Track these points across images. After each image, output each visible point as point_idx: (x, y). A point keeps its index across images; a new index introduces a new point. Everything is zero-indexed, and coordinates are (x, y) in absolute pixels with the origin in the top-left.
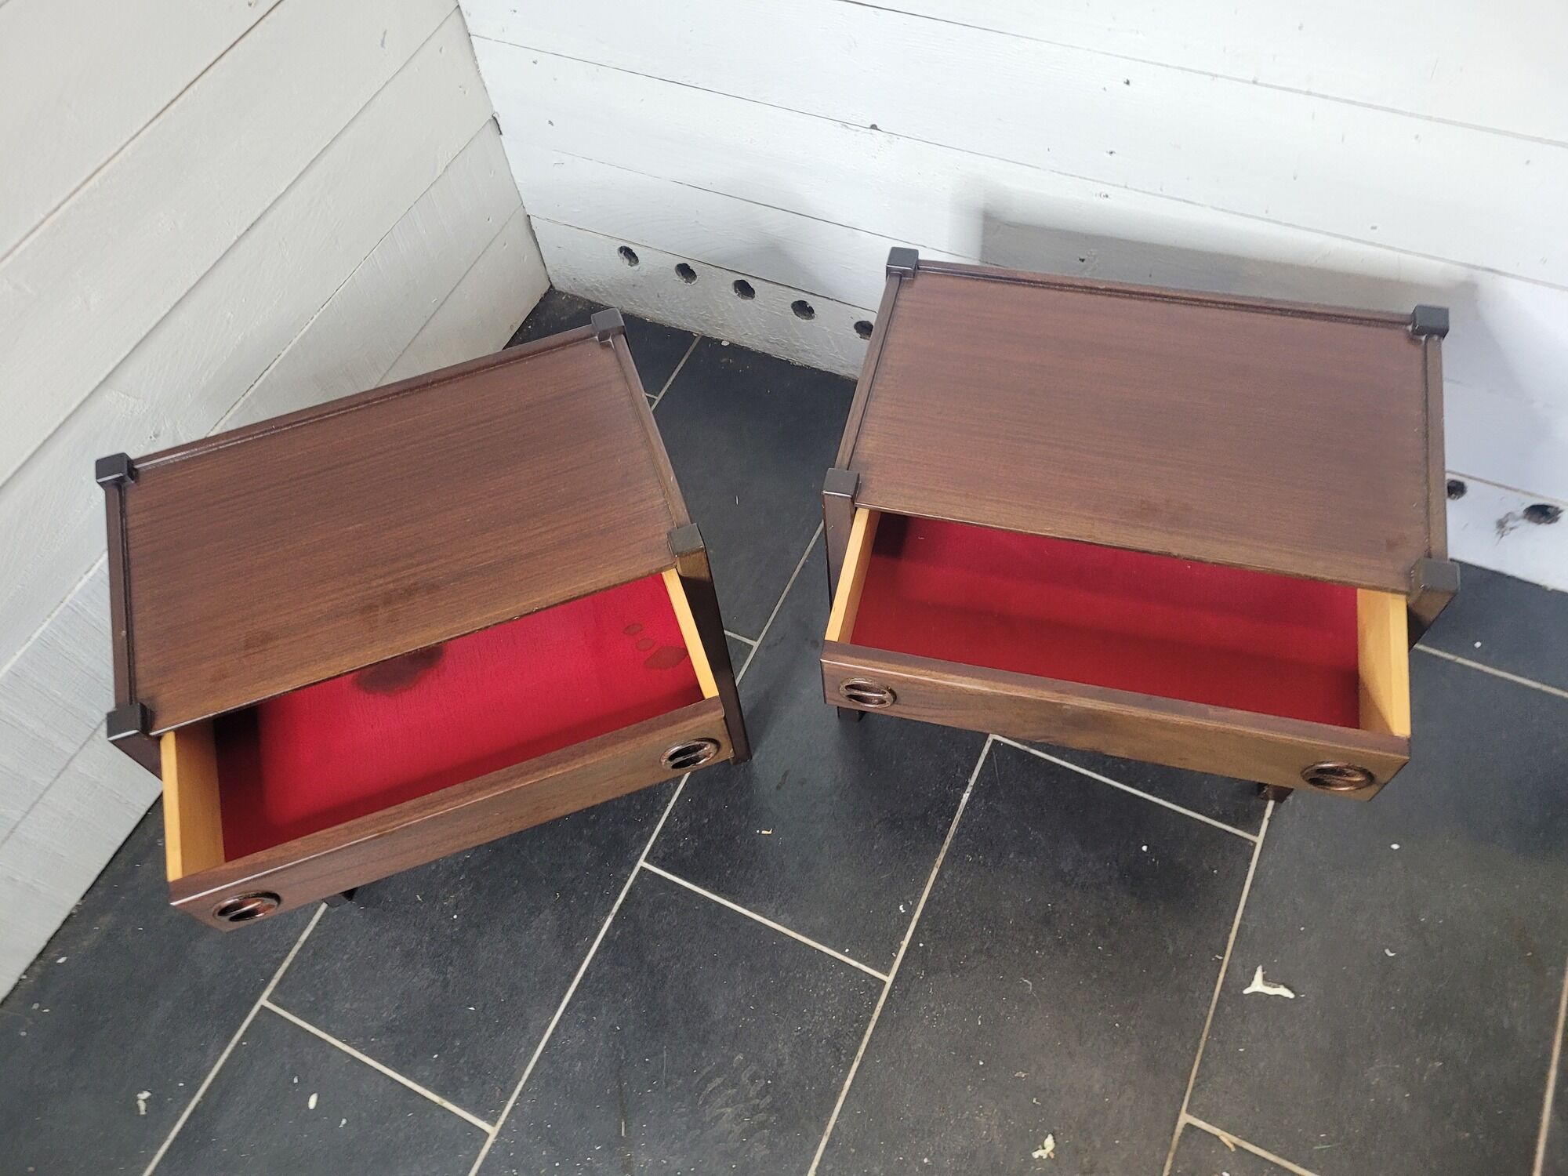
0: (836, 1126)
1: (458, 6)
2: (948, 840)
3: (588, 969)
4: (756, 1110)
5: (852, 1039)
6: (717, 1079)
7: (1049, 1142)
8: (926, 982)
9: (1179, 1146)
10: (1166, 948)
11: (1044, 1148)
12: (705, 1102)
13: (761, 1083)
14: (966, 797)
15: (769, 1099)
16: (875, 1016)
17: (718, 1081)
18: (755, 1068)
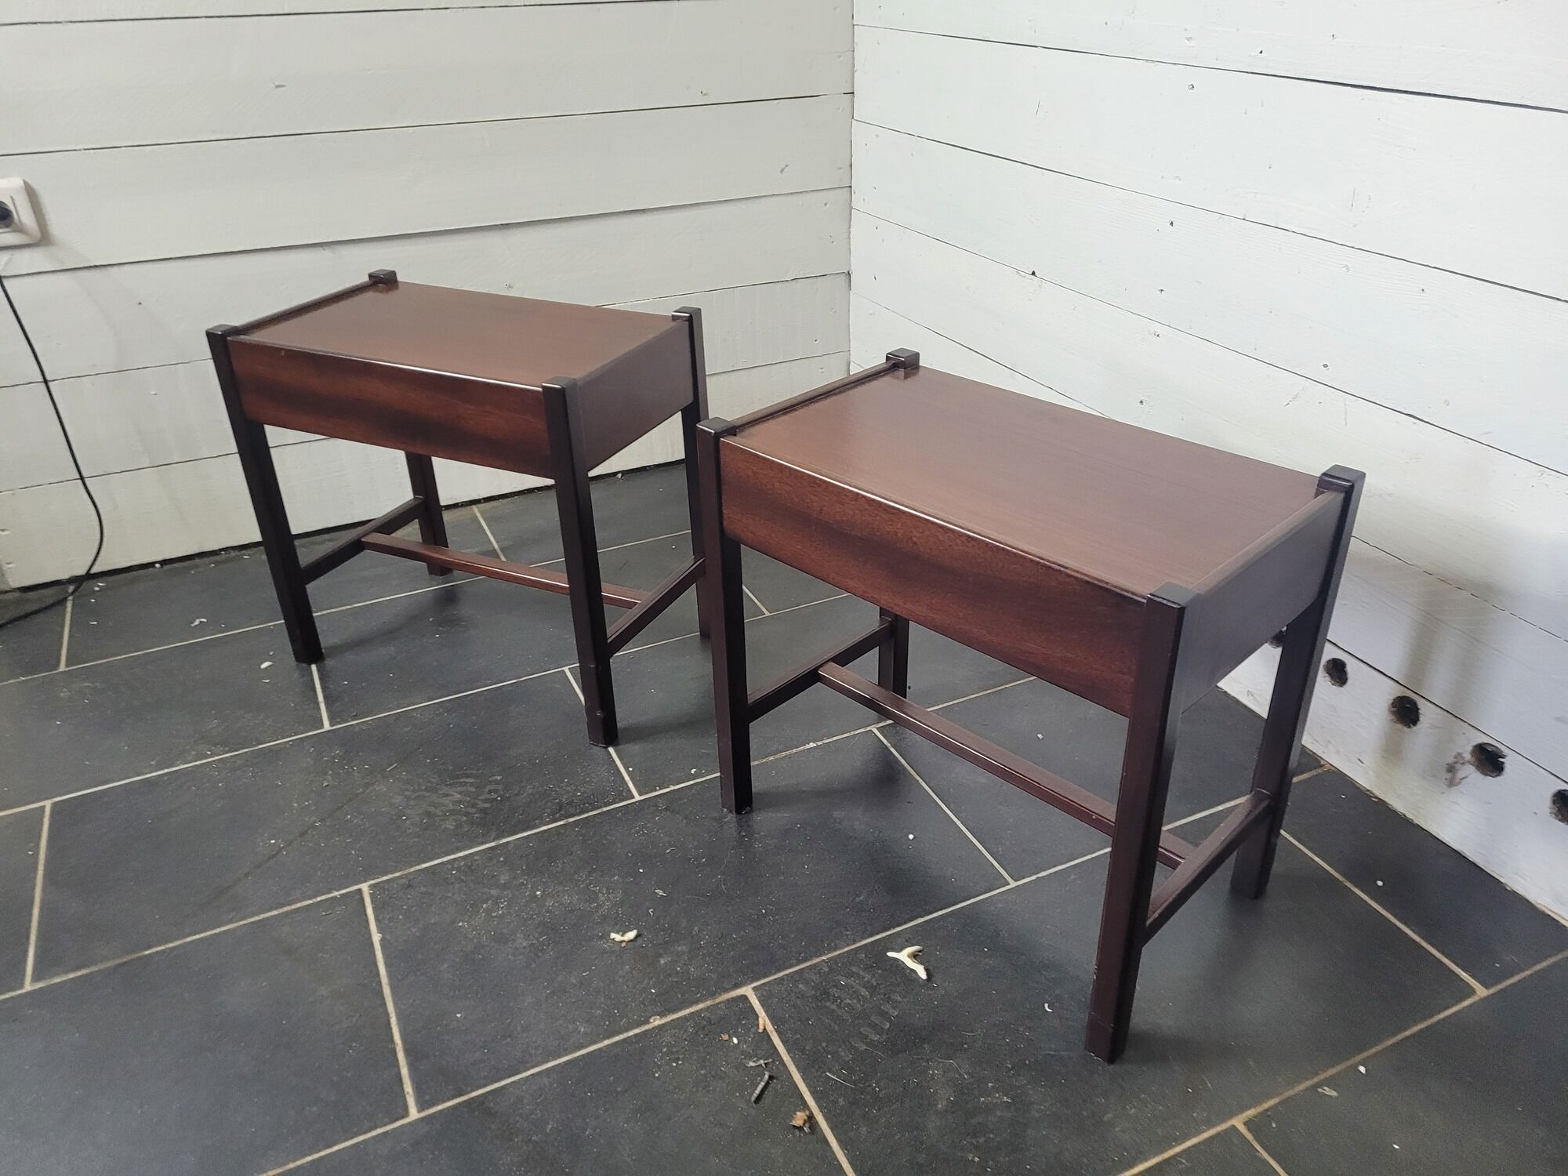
0: (508, 842)
1: (851, 187)
2: (770, 758)
4: (474, 806)
5: (575, 810)
7: (631, 935)
8: (661, 813)
9: (722, 1002)
11: (623, 936)
12: (451, 784)
13: (494, 796)
14: (812, 745)
15: (487, 805)
16: (605, 809)
17: (472, 780)
18: (500, 787)
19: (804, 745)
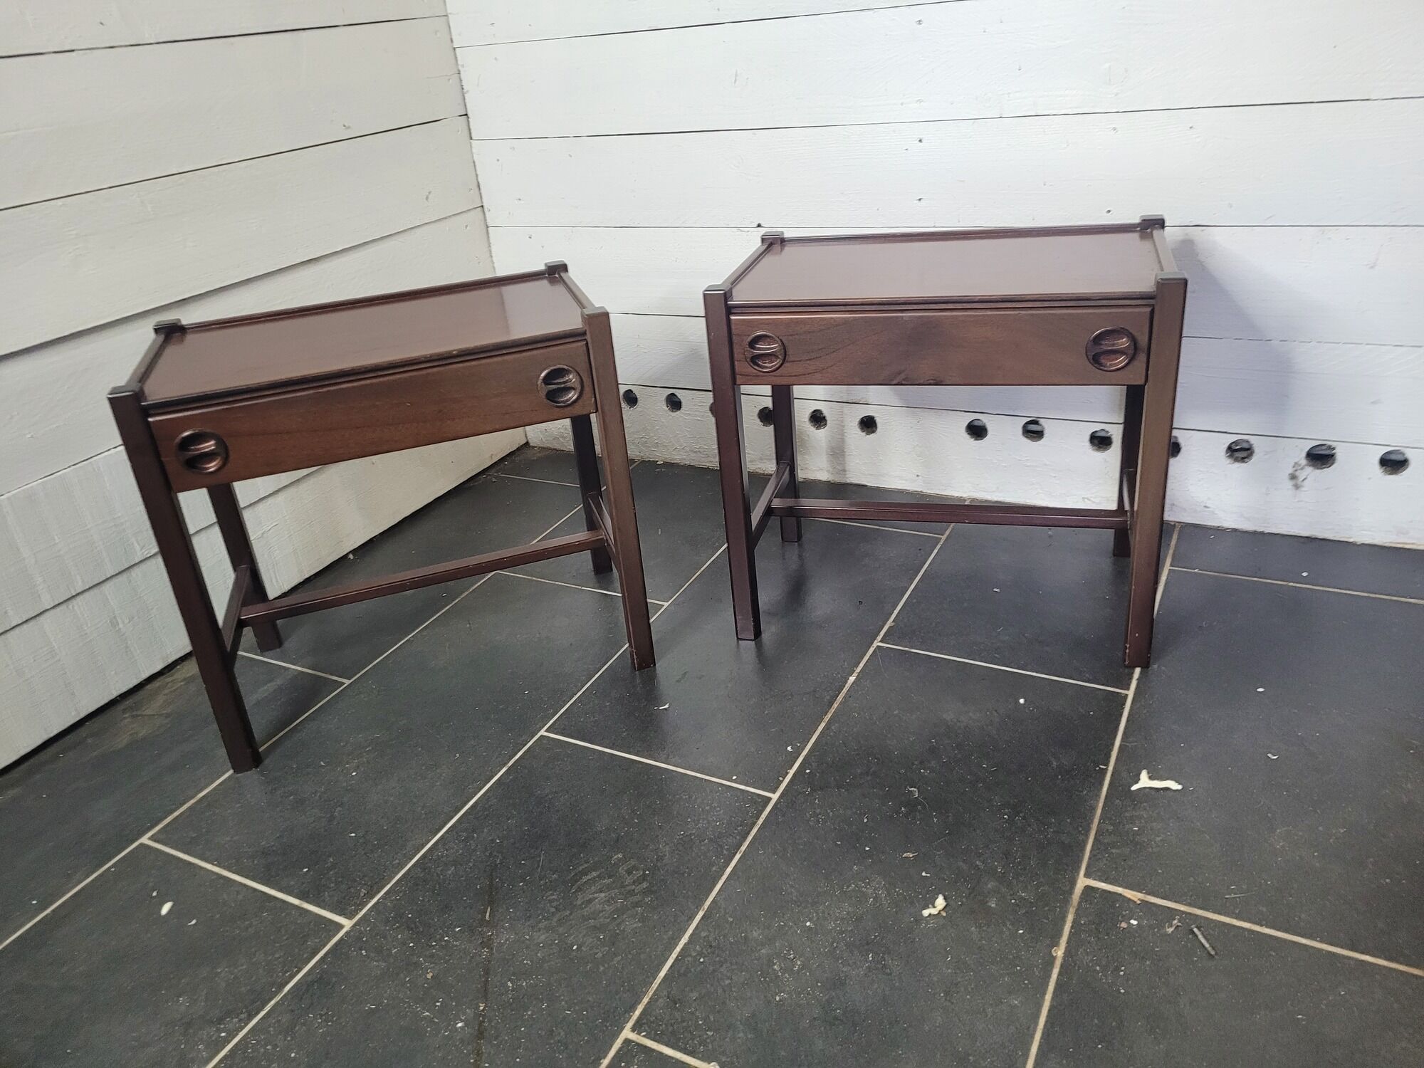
0: (713, 903)
1: (482, 206)
2: (835, 705)
3: (476, 802)
4: (632, 893)
5: (736, 838)
6: (594, 873)
7: (940, 902)
8: (813, 796)
9: (1080, 903)
10: (1050, 763)
11: (934, 907)
12: (579, 889)
13: (638, 873)
14: (852, 679)
15: (645, 885)
16: (760, 823)
17: (594, 874)
18: (633, 863)
19: (846, 682)
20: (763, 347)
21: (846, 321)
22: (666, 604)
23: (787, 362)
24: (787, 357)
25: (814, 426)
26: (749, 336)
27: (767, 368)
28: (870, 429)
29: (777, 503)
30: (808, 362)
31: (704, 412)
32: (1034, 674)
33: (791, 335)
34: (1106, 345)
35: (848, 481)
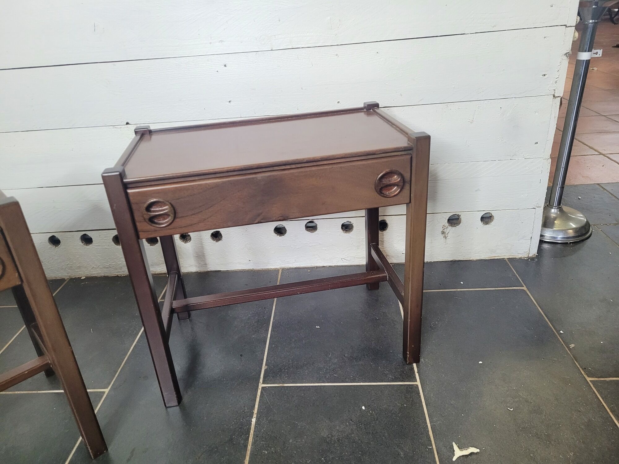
10: (399, 454)
14: (254, 420)
19: (251, 424)
20: (157, 210)
21: (217, 186)
22: (107, 391)
23: (177, 218)
24: (177, 214)
25: (183, 242)
26: (145, 203)
27: (162, 224)
28: (217, 238)
29: (176, 304)
30: (193, 216)
31: (109, 243)
32: (362, 384)
33: (178, 199)
34: (385, 181)
35: (209, 270)
